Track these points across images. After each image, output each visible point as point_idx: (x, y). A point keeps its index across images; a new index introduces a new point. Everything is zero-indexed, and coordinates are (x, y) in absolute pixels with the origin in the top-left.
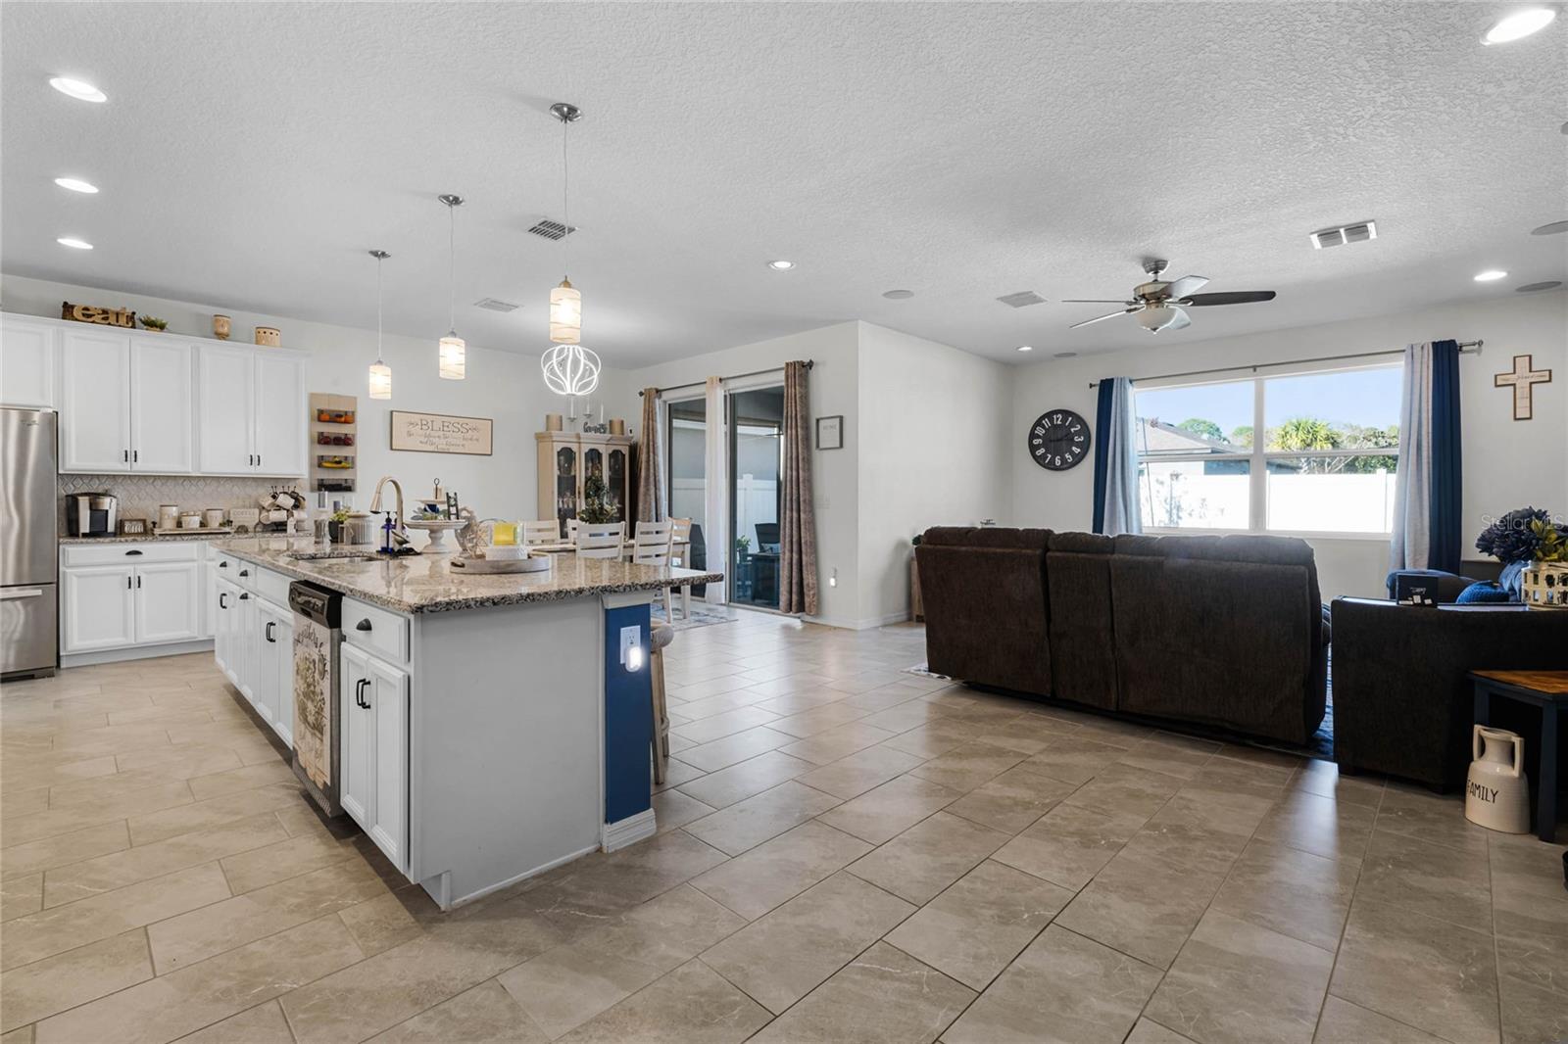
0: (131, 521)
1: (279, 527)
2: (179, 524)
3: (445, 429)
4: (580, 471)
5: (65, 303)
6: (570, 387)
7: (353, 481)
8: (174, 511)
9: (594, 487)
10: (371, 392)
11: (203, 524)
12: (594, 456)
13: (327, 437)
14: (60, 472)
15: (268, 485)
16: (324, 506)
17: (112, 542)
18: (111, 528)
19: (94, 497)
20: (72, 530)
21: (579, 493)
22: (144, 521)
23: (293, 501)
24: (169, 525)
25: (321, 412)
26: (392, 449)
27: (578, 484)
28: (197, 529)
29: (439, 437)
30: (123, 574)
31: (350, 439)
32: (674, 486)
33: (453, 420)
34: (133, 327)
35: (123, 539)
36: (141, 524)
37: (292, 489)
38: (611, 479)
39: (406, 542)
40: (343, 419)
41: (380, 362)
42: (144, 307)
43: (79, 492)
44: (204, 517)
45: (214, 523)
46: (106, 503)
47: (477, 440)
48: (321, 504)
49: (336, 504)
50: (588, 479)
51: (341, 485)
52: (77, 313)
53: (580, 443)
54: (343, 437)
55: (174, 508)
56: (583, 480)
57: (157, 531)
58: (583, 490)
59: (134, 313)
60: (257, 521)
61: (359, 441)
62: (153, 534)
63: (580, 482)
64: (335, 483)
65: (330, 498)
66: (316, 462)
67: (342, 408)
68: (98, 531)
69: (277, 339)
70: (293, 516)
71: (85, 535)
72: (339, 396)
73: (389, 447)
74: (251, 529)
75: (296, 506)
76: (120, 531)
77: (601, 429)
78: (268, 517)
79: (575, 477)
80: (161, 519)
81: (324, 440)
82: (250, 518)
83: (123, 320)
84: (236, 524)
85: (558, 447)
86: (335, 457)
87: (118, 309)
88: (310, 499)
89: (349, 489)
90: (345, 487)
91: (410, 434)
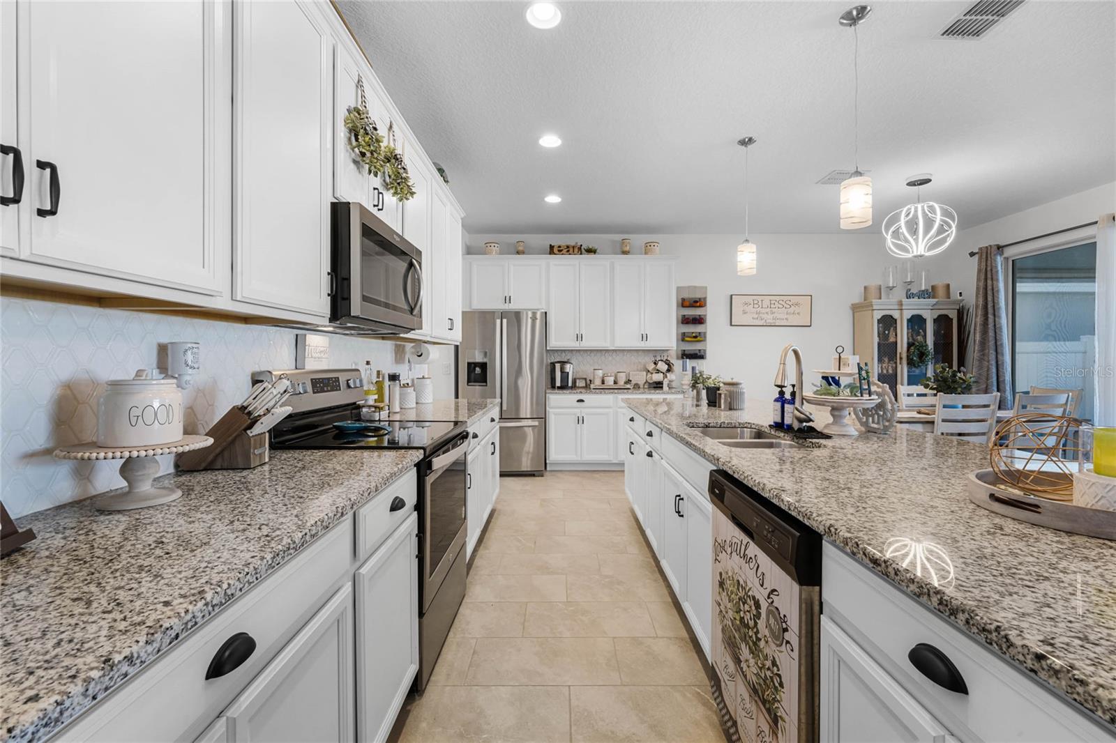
0: (579, 379)
1: (658, 386)
2: (603, 382)
3: (772, 306)
4: (902, 337)
5: (551, 245)
6: (920, 247)
7: (705, 351)
8: (600, 373)
9: (917, 356)
10: (739, 270)
11: (615, 383)
12: (917, 322)
13: (688, 319)
14: (548, 348)
15: (651, 355)
16: (686, 371)
17: (570, 393)
18: (570, 384)
19: (563, 363)
20: (553, 387)
21: (901, 358)
22: (585, 379)
23: (667, 366)
24: (598, 382)
25: (683, 300)
26: (731, 325)
27: (899, 350)
28: (612, 386)
29: (767, 313)
30: (575, 414)
31: (702, 319)
32: (1017, 350)
33: (778, 298)
34: (581, 254)
35: (575, 392)
36: (584, 381)
37: (666, 358)
38: (935, 344)
39: (810, 420)
40: (698, 304)
41: (747, 241)
42: (585, 240)
43: (556, 361)
44: (616, 377)
45: (621, 382)
46: (568, 368)
47: (798, 313)
48: (684, 369)
49: (693, 368)
50: (910, 345)
51: (697, 354)
52: (555, 250)
53: (901, 309)
54: (698, 317)
55: (601, 371)
56: (905, 346)
57: (592, 386)
58: (904, 355)
59: (581, 245)
60: (645, 381)
61: (709, 320)
62: (590, 388)
63: (902, 347)
64: (692, 352)
65: (690, 363)
66: (680, 337)
67: (698, 295)
68: (564, 387)
69: (657, 249)
70: (667, 377)
71: (558, 388)
72: (695, 287)
73: (729, 324)
74: (641, 386)
75: (669, 370)
76: (574, 386)
77: (923, 294)
78: (652, 377)
79: (896, 343)
80: (594, 378)
81: (686, 321)
82: (640, 378)
83: (576, 250)
84: (633, 382)
85: (878, 315)
86: (693, 333)
87: (573, 244)
88: (678, 364)
89: (702, 357)
90: (698, 356)
91: (745, 313)
